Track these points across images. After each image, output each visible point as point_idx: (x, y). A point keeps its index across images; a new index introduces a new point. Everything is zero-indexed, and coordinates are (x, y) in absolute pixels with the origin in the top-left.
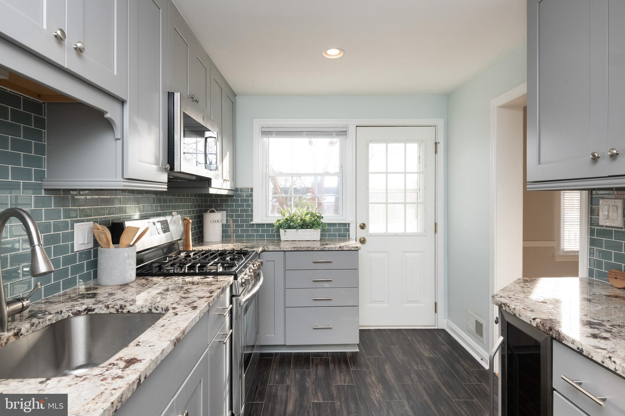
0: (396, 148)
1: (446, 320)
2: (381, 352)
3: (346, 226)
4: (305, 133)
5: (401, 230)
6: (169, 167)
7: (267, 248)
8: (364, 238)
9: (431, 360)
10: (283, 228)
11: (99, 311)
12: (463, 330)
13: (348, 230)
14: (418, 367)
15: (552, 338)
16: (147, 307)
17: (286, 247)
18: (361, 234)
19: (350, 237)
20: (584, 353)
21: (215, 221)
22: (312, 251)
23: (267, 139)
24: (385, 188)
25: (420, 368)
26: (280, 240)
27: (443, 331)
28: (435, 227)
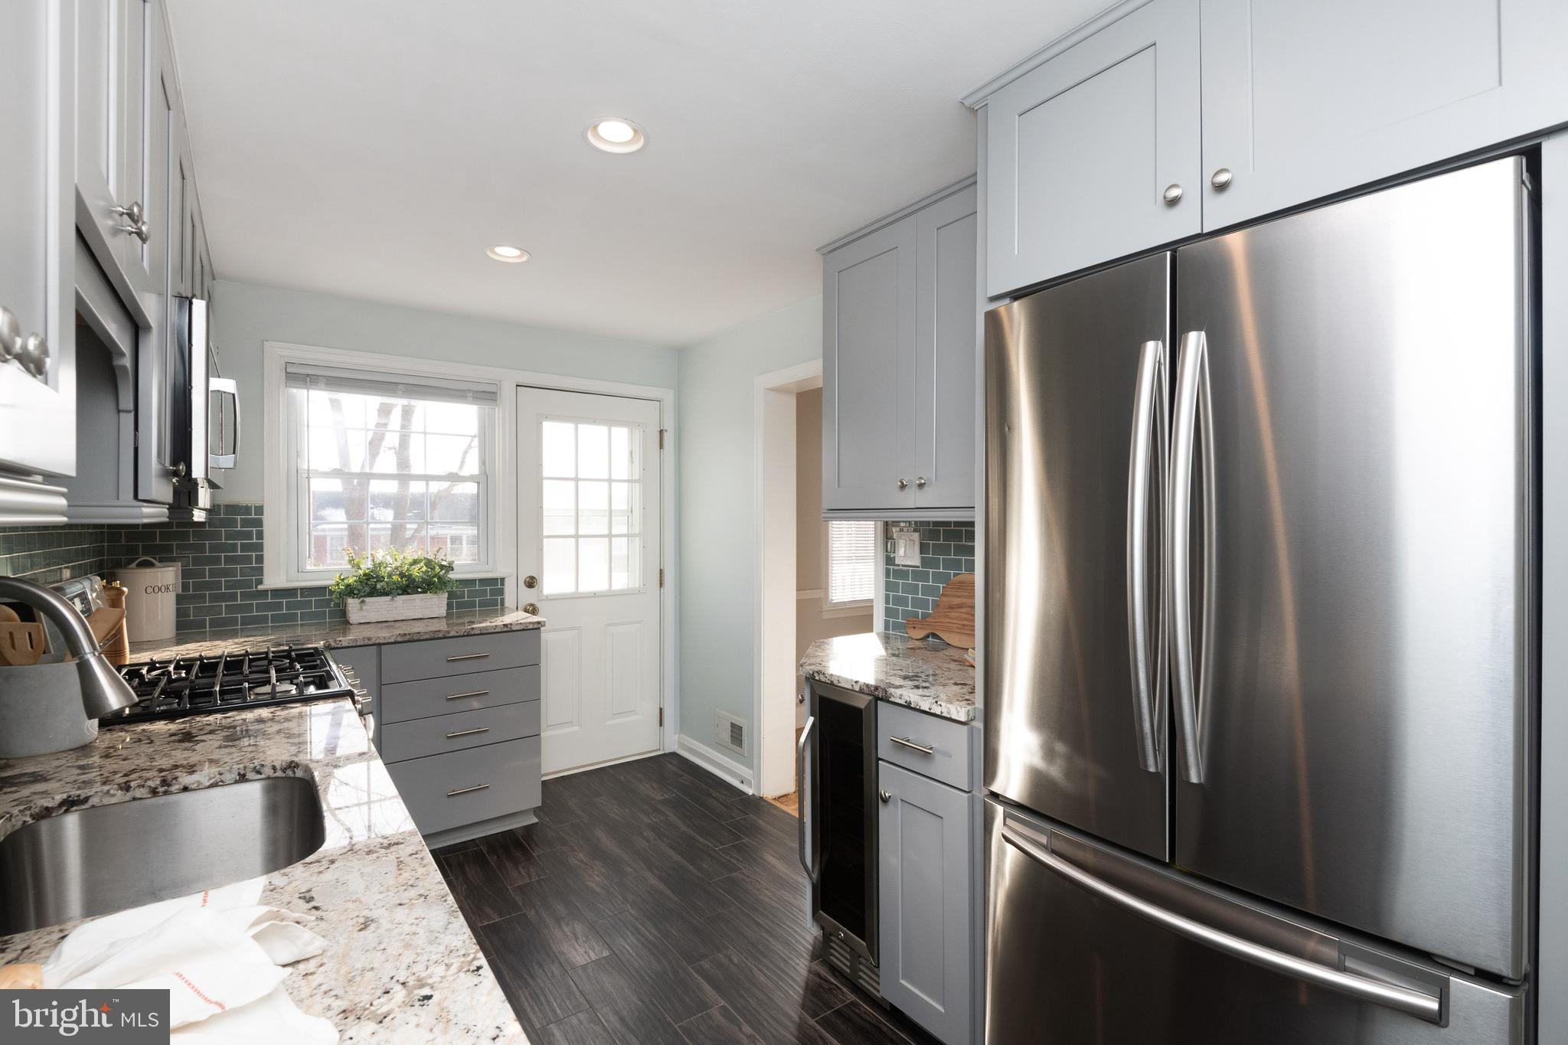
0: (593, 434)
1: (677, 735)
2: (580, 812)
3: (495, 586)
4: (400, 387)
5: (602, 586)
6: (185, 468)
7: (335, 641)
8: (532, 605)
9: (666, 802)
10: (355, 596)
11: (102, 801)
12: (708, 745)
13: (501, 592)
14: (650, 819)
15: (877, 699)
16: (233, 770)
17: (384, 635)
18: (528, 596)
19: (506, 605)
20: (912, 706)
21: (160, 589)
22: (445, 638)
23: (305, 391)
24: (573, 507)
25: (653, 819)
26: (347, 622)
27: (674, 755)
28: (661, 577)
